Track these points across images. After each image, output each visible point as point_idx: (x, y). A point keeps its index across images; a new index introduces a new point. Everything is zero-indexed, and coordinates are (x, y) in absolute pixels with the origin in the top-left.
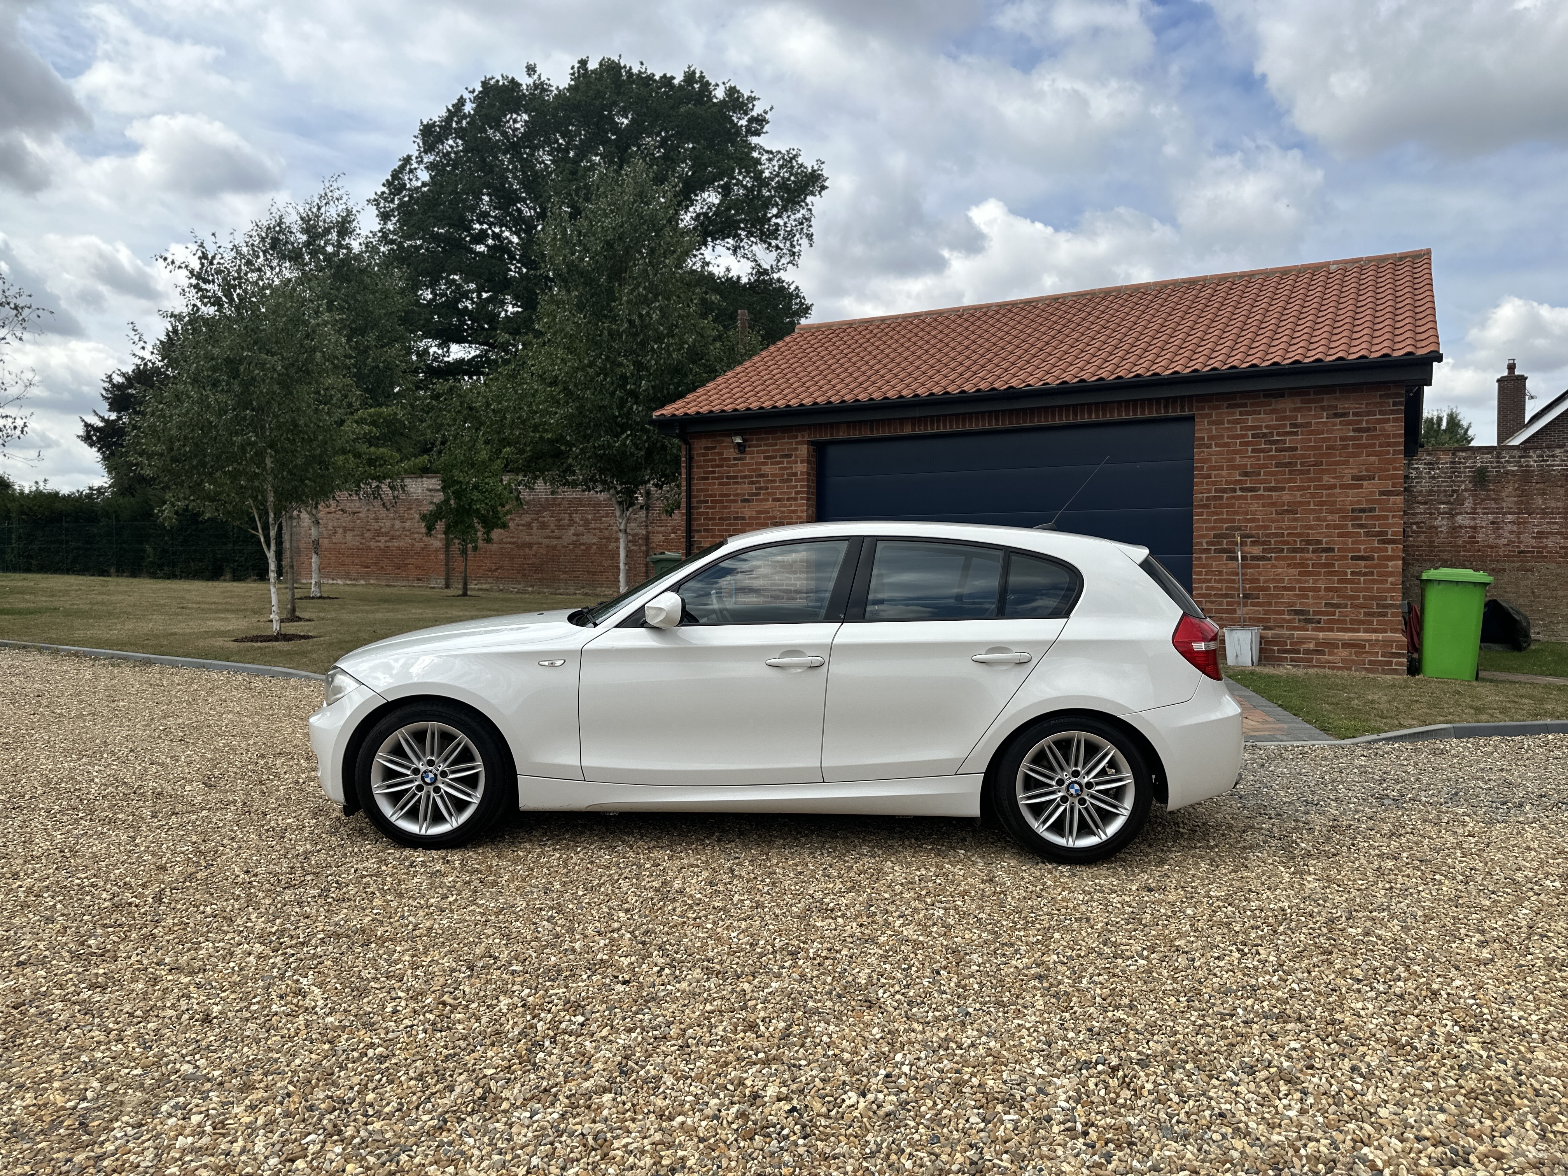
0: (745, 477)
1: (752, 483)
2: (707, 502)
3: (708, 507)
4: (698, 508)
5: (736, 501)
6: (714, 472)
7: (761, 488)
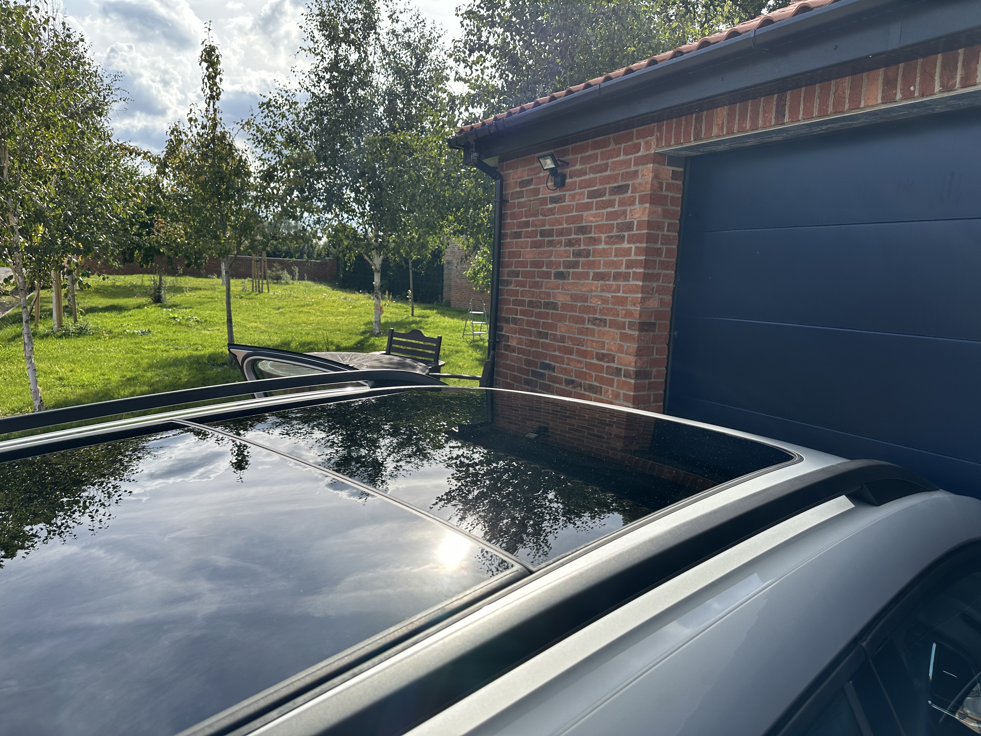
0: (561, 233)
1: (570, 243)
2: (517, 274)
3: (518, 284)
4: (509, 283)
5: (547, 275)
6: (527, 224)
7: (578, 254)
